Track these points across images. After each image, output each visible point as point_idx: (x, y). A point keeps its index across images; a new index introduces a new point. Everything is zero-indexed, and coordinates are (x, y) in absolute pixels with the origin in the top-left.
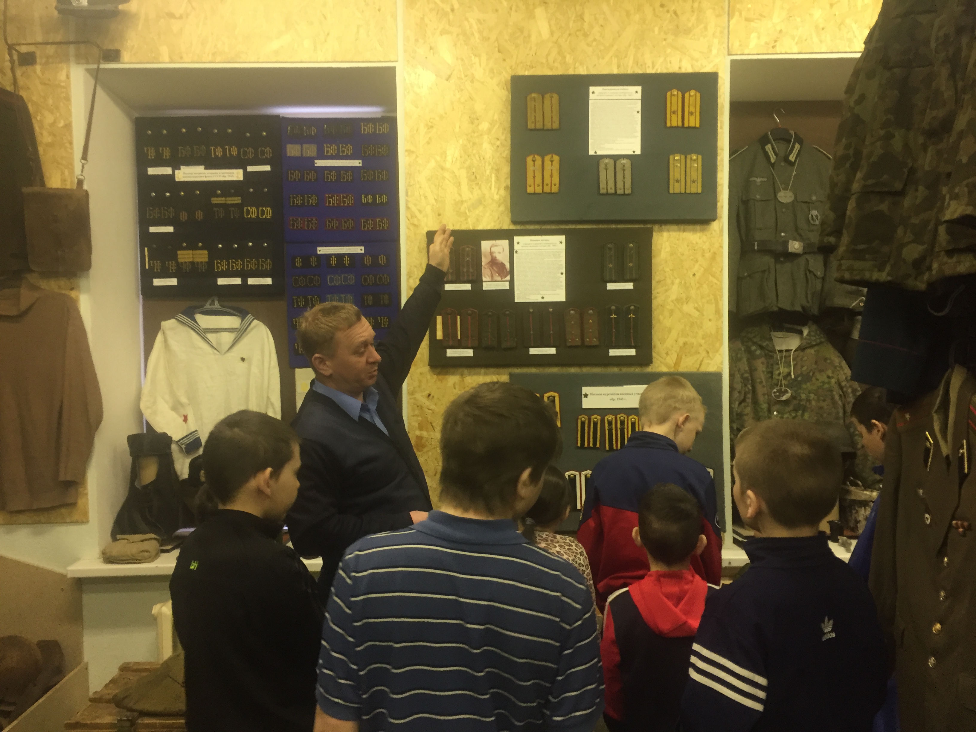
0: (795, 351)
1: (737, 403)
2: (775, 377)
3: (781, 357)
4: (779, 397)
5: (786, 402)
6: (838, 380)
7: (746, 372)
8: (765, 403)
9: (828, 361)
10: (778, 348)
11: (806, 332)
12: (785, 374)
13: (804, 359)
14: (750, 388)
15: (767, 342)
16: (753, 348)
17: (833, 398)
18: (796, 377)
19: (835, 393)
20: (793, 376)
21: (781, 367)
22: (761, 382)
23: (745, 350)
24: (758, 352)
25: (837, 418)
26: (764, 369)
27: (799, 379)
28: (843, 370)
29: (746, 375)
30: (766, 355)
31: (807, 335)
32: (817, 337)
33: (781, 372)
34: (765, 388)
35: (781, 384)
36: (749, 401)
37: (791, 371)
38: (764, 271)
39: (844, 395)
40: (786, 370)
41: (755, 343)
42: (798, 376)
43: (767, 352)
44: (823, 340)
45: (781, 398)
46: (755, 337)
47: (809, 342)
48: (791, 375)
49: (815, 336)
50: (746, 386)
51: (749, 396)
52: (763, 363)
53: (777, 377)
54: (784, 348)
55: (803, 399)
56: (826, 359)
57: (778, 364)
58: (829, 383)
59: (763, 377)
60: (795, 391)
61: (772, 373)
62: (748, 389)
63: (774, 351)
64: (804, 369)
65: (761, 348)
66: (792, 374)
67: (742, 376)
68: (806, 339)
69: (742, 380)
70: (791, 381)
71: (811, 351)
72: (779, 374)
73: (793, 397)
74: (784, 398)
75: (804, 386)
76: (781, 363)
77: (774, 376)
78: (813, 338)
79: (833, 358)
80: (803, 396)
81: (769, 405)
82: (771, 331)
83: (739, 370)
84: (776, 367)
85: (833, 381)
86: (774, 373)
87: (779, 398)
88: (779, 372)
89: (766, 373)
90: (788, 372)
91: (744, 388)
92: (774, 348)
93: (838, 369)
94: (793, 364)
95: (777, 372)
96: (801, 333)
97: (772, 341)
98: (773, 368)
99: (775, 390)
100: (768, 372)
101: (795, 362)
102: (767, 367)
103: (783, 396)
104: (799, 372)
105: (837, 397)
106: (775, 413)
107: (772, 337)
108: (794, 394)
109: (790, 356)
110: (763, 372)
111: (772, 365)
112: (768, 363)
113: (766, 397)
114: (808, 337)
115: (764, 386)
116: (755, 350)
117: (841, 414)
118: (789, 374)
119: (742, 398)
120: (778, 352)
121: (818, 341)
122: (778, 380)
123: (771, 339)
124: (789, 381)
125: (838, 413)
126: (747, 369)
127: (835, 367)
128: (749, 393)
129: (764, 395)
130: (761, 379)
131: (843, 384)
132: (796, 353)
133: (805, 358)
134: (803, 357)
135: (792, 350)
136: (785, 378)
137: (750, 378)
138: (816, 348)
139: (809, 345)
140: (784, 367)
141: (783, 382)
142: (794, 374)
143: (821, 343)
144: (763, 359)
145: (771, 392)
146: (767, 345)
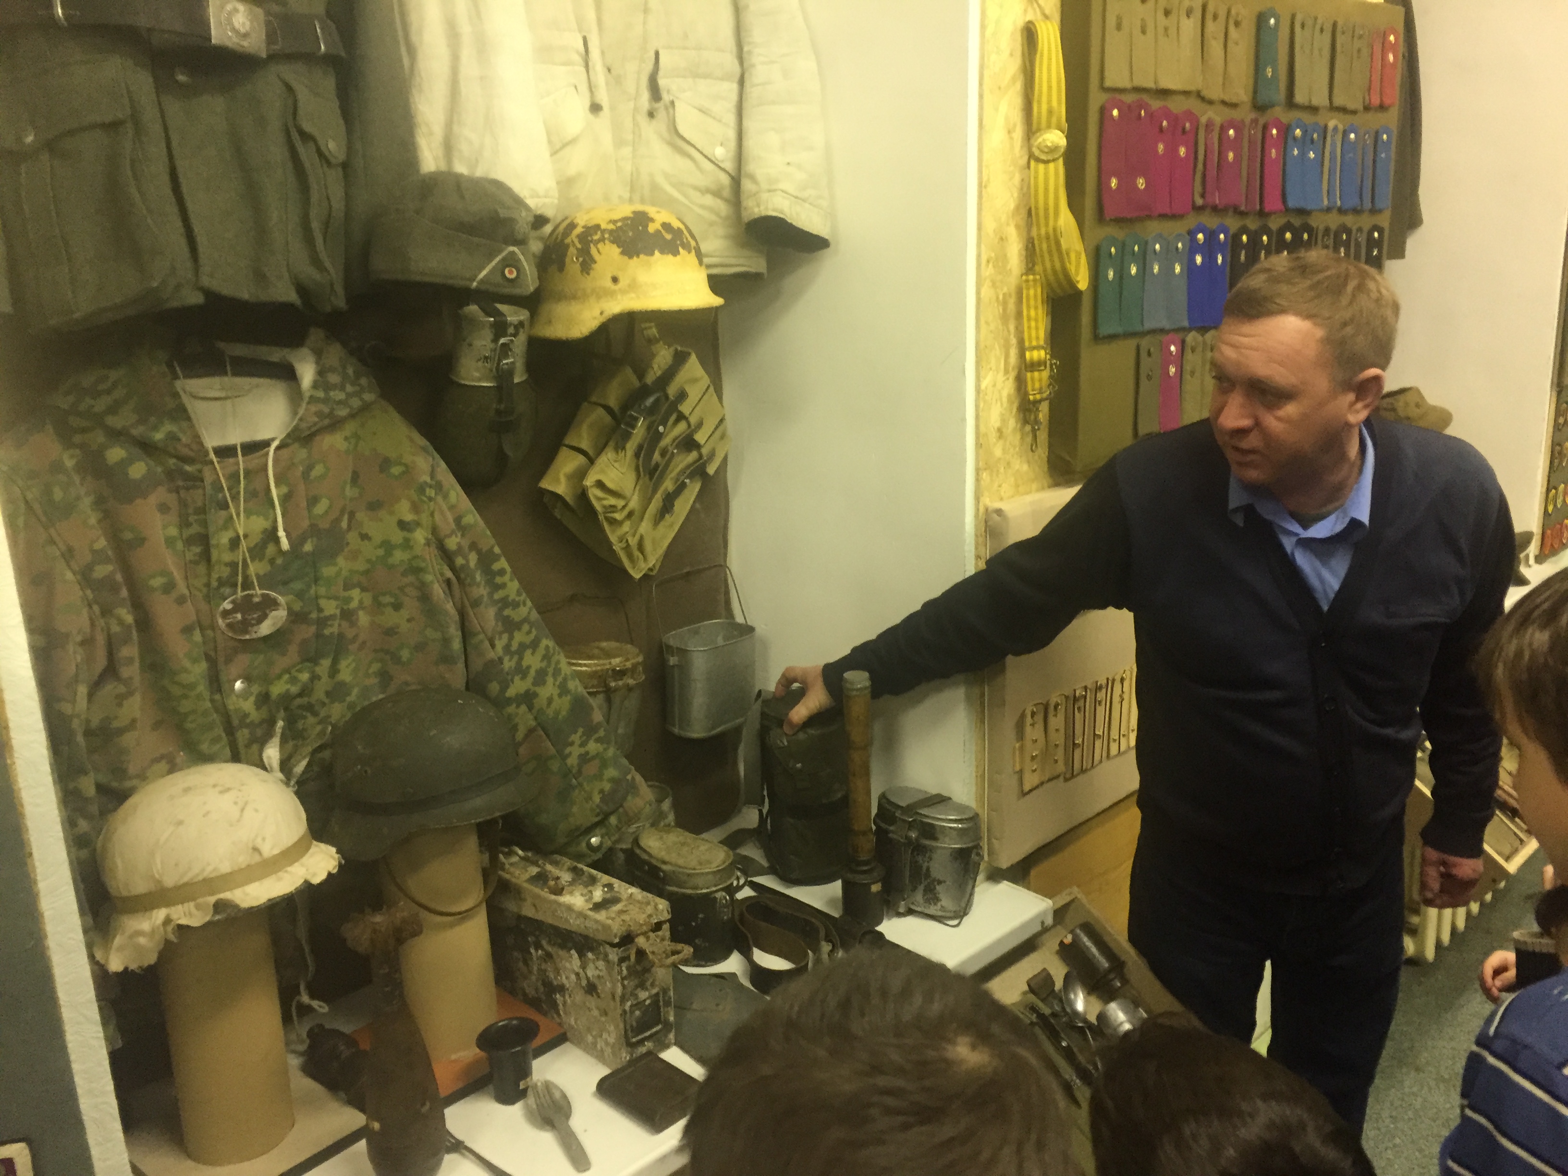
0: (278, 448)
1: (82, 690)
2: (222, 555)
3: (234, 477)
4: (245, 626)
5: (276, 640)
6: (434, 530)
7: (99, 557)
8: (195, 661)
9: (396, 470)
10: (211, 441)
11: (307, 374)
12: (255, 539)
13: (315, 473)
14: (129, 619)
15: (168, 427)
16: (116, 454)
17: (425, 597)
18: (296, 543)
19: (429, 578)
20: (285, 544)
21: (238, 515)
22: (169, 587)
23: (80, 468)
24: (138, 470)
25: (446, 659)
26: (173, 531)
27: (308, 547)
28: (446, 497)
29: (101, 571)
30: (170, 475)
31: (315, 385)
32: (349, 388)
33: (241, 533)
34: (189, 605)
35: (246, 577)
36: (132, 671)
37: (275, 529)
38: (113, 126)
39: (458, 578)
40: (259, 524)
41: (117, 435)
42: (302, 540)
43: (172, 461)
44: (369, 397)
45: (255, 628)
46: (113, 410)
47: (326, 410)
48: (277, 540)
49: (342, 388)
50: (106, 612)
51: (130, 651)
52: (163, 508)
53: (227, 557)
54: (235, 437)
55: (332, 617)
56: (385, 464)
57: (226, 507)
58: (407, 545)
59: (171, 563)
60: (300, 595)
61: (204, 540)
62: (121, 622)
63: (199, 455)
64: (320, 508)
65: (147, 448)
66: (281, 533)
67: (85, 577)
68: (312, 400)
69: (89, 592)
70: (279, 561)
71: (335, 441)
72: (235, 543)
73: (296, 617)
74: (266, 628)
75: (328, 571)
76: (235, 497)
77: (215, 554)
78: (339, 395)
79: (408, 458)
80: (330, 608)
81: (212, 662)
82: (176, 377)
83: (69, 554)
84: (217, 517)
85: (420, 536)
86: (213, 542)
87: (247, 632)
88: (230, 534)
89: (180, 545)
90: (265, 531)
91: (101, 622)
92: (201, 444)
93: (431, 492)
94: (278, 496)
95: (224, 538)
96: (288, 374)
97: (189, 419)
98: (205, 524)
99: (227, 605)
100: (189, 542)
101: (285, 490)
102: (184, 523)
103: (260, 621)
104: (306, 524)
105: (438, 591)
106: (238, 685)
107: (186, 400)
108: (297, 606)
109: (265, 468)
110: (170, 542)
111: (202, 511)
112: (183, 504)
113: (197, 636)
114: (321, 394)
115: (181, 601)
116: (124, 464)
117: (457, 645)
118: (271, 535)
119: (101, 662)
120: (212, 456)
121: (356, 403)
122: (233, 565)
123: (181, 414)
124: (272, 561)
125: (446, 641)
126: (102, 543)
127: (421, 489)
128: (126, 641)
129: (187, 630)
130: (165, 573)
131: (452, 543)
132: (285, 452)
133: (318, 470)
134: (310, 468)
135: (266, 444)
136: (257, 552)
137: (119, 577)
138: (350, 428)
139: (327, 422)
140: (248, 513)
141: (254, 569)
142: (288, 536)
143: (366, 408)
144: (160, 494)
145: (213, 616)
146: (172, 437)
